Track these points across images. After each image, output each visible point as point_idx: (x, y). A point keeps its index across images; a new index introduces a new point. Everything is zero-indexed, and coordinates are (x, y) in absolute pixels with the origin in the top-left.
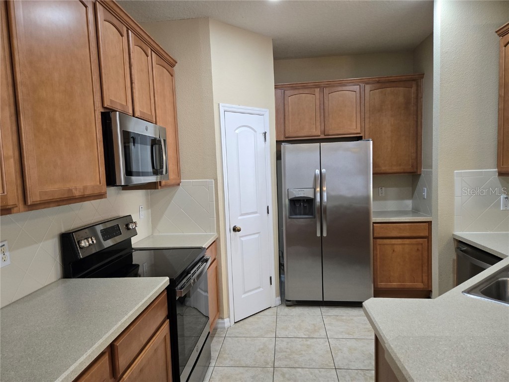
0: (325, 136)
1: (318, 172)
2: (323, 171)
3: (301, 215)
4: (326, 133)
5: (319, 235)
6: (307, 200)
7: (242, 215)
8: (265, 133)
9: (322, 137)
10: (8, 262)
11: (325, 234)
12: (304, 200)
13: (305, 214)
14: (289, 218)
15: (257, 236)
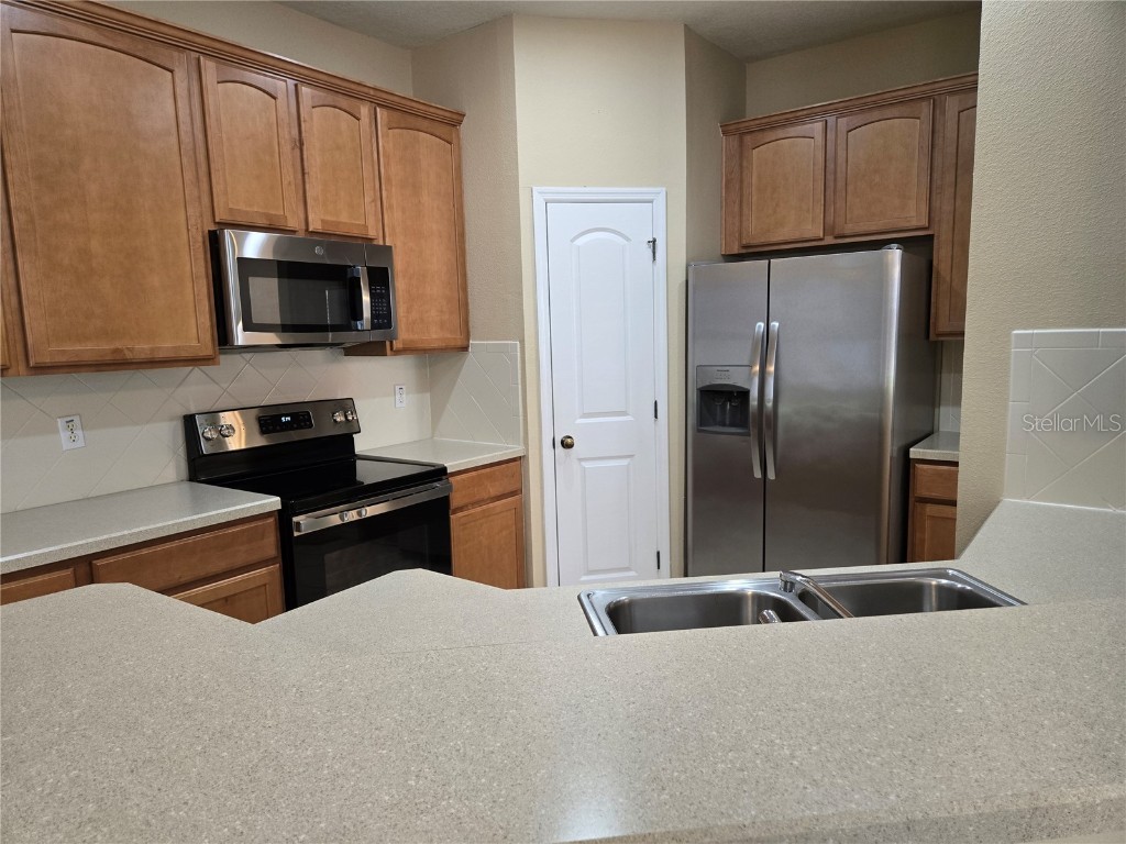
0: (836, 238)
1: (761, 325)
2: (775, 325)
3: (724, 425)
4: (837, 232)
5: (758, 474)
6: (738, 392)
7: (585, 416)
8: (654, 241)
9: (829, 240)
10: (80, 443)
11: (771, 475)
12: (732, 392)
13: (732, 425)
14: (699, 431)
15: (625, 462)
